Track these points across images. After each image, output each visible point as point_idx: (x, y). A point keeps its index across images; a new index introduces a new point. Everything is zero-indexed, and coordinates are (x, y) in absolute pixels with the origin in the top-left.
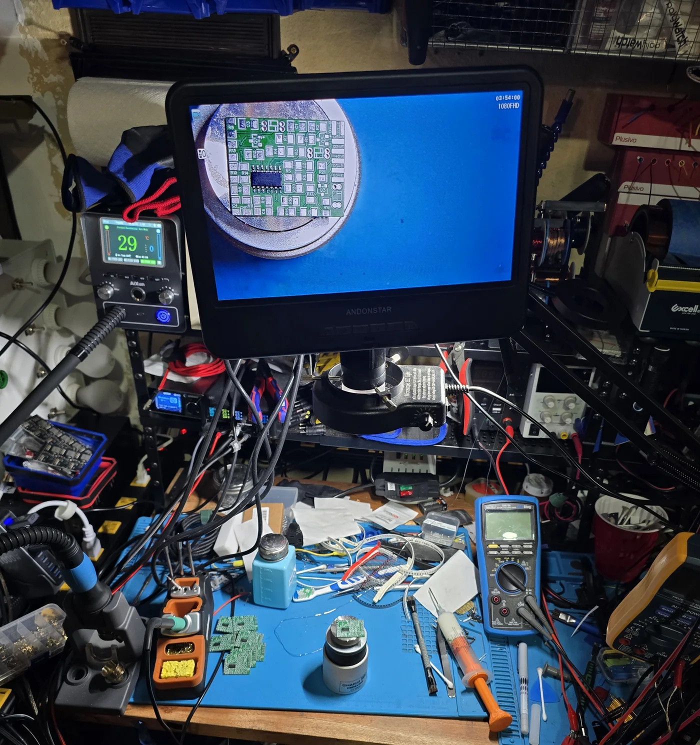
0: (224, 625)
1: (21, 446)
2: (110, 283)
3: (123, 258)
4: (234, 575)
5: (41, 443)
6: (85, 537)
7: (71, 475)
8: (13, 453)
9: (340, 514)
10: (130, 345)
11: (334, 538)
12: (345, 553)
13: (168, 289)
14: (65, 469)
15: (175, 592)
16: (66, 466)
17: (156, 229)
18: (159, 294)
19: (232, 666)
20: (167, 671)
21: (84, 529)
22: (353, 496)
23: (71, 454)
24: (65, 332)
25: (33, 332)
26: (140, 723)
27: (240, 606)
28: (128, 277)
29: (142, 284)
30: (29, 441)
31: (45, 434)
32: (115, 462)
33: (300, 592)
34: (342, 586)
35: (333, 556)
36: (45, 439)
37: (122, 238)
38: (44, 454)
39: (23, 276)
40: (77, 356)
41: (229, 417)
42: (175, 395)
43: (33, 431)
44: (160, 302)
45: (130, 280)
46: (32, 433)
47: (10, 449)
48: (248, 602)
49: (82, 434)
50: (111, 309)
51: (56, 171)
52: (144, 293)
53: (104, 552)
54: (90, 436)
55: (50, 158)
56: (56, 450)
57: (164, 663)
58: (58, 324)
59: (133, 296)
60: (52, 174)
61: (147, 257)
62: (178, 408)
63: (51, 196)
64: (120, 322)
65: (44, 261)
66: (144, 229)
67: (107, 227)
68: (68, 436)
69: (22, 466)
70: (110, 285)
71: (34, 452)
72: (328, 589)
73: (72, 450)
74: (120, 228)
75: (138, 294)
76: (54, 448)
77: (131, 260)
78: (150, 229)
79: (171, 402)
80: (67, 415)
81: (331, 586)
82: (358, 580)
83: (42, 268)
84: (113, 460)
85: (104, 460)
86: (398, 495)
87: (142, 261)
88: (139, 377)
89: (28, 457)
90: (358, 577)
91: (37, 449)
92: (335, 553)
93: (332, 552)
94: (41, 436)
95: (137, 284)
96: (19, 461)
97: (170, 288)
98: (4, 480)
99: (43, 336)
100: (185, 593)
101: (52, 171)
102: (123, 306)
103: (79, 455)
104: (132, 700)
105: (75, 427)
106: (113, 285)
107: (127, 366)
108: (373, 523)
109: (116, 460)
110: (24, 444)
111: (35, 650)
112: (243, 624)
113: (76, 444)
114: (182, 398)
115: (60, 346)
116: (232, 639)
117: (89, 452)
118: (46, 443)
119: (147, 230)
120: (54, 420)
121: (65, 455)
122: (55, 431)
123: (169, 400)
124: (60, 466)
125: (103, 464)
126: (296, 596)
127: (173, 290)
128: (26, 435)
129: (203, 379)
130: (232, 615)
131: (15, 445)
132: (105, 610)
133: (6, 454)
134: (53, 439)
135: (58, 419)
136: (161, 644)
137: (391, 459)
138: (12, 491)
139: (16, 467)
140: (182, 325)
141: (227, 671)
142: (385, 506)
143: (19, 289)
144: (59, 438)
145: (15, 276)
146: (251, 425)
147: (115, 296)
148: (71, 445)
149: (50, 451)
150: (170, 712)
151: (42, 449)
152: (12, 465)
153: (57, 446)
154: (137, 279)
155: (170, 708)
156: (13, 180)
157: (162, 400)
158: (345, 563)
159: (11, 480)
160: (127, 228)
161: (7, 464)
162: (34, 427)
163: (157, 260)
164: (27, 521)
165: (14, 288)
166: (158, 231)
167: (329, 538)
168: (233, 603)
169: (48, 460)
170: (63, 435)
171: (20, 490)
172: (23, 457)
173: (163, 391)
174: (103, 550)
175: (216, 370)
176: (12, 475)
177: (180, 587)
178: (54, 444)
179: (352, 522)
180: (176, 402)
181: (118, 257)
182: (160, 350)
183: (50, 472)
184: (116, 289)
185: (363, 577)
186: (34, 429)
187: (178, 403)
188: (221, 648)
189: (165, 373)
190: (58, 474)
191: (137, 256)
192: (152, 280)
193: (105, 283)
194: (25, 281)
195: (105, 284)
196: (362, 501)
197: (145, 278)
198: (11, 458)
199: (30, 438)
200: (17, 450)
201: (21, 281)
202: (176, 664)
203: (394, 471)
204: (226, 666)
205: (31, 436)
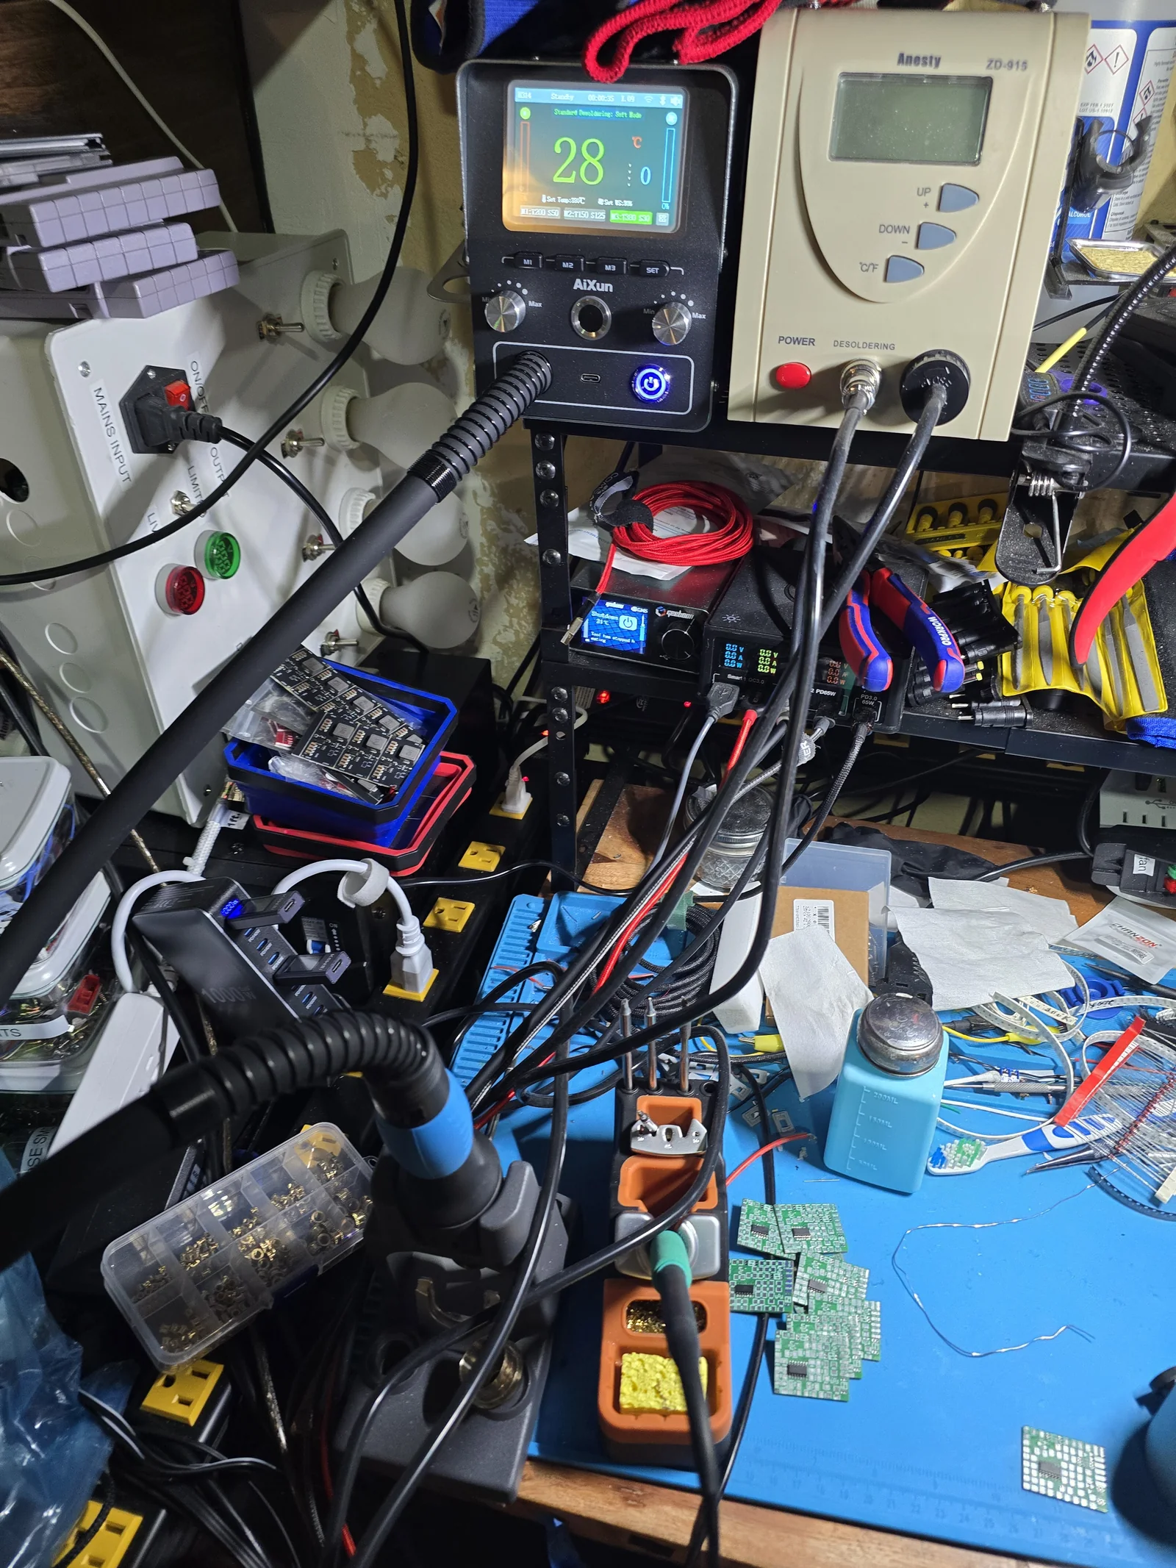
0: (754, 1228)
1: (265, 718)
2: (519, 285)
3: (563, 206)
4: (760, 1074)
5: (310, 713)
6: (402, 945)
7: (375, 794)
8: (245, 735)
9: (1007, 928)
10: (540, 473)
11: (1008, 994)
12: (1042, 1039)
13: (678, 300)
14: (364, 782)
15: (641, 1139)
16: (365, 772)
17: (666, 111)
18: (652, 316)
19: (796, 1372)
20: (635, 1389)
21: (399, 926)
22: (1017, 877)
23: (378, 743)
24: (367, 456)
25: (300, 448)
26: (558, 1523)
27: (789, 1171)
28: (571, 265)
29: (606, 287)
30: (283, 707)
31: (319, 692)
32: (471, 766)
33: (949, 1150)
34: (1057, 1142)
35: (1006, 1043)
36: (317, 703)
37: (566, 146)
38: (318, 740)
39: (283, 312)
40: (429, 483)
41: (773, 671)
42: (634, 609)
43: (291, 683)
44: (654, 340)
45: (576, 273)
46: (289, 688)
47: (241, 726)
48: (806, 1160)
49: (400, 694)
50: (513, 361)
51: (363, 70)
52: (608, 313)
53: (438, 978)
54: (419, 701)
55: (351, 37)
56: (345, 731)
57: (626, 1356)
58: (353, 438)
59: (577, 323)
60: (353, 78)
61: (629, 203)
62: (639, 642)
63: (347, 135)
64: (532, 401)
65: (328, 280)
66: (631, 115)
67: (525, 113)
68: (371, 699)
69: (266, 767)
70: (519, 292)
71: (293, 733)
72: (1017, 1146)
73: (380, 733)
74: (563, 113)
75: (591, 318)
76: (340, 726)
77: (584, 215)
78: (646, 111)
79: (622, 626)
80: (358, 647)
81: (1024, 1137)
82: (1100, 1127)
83: (326, 292)
84: (466, 759)
85: (444, 760)
86: (1160, 887)
87: (615, 217)
88: (553, 558)
89: (279, 745)
90: (1097, 1118)
91: (299, 727)
92: (1013, 1037)
93: (1004, 1033)
94: (310, 696)
95: (592, 285)
96: (261, 755)
97: (683, 297)
98: (224, 795)
99: (319, 463)
100: (668, 1146)
101: (353, 71)
102: (543, 354)
103: (395, 746)
104: (534, 1450)
105: (376, 675)
106: (525, 292)
107: (482, 544)
108: (1096, 957)
109: (474, 760)
110: (271, 715)
111: (285, 1256)
112: (806, 1231)
113: (388, 717)
114: (651, 616)
115: (352, 490)
116: (784, 1277)
117: (415, 738)
118: (322, 712)
119: (638, 116)
120: (333, 657)
121: (364, 745)
122: (341, 686)
123: (617, 622)
124: (353, 771)
125: (446, 769)
126: (938, 1158)
127: (691, 303)
128: (275, 694)
129: (697, 569)
130: (770, 1199)
131: (252, 714)
132: (488, 1221)
133: (230, 735)
134: (338, 703)
135: (340, 657)
136: (616, 1299)
137: (1119, 789)
138: (240, 824)
139: (251, 769)
140: (701, 408)
141: (785, 1384)
142: (1108, 910)
143: (272, 340)
144: (351, 702)
145: (266, 308)
146: (833, 694)
147: (528, 327)
148: (377, 721)
149: (330, 734)
150: (639, 1503)
151: (311, 728)
152: (245, 766)
153: (347, 723)
154: (595, 271)
155: (638, 1490)
156: (266, 99)
157: (599, 621)
158: (1047, 1068)
159: (238, 797)
160: (583, 113)
161: (232, 762)
162: (294, 672)
163: (656, 210)
164: (275, 912)
165: (262, 337)
166: (672, 118)
167: (996, 996)
168: (768, 1160)
169: (325, 757)
170: (359, 695)
171: (259, 824)
172: (268, 745)
173: (606, 598)
174: (437, 971)
175: (728, 550)
176: (241, 787)
177: (653, 1127)
178: (339, 718)
179: (1047, 952)
180: (634, 628)
181: (548, 204)
182: (597, 497)
183: (329, 787)
184: (532, 304)
185: (1111, 1120)
186: (295, 678)
187: (638, 630)
188: (757, 1302)
189: (607, 555)
190: (349, 793)
191: (601, 201)
192: (638, 271)
193: (505, 285)
194: (284, 321)
195: (505, 287)
196: (1042, 892)
197: (619, 267)
198: (243, 746)
199: (285, 699)
200: (255, 729)
201: (276, 321)
202: (660, 1367)
203: (1130, 823)
204: (780, 1370)
205: (290, 695)
